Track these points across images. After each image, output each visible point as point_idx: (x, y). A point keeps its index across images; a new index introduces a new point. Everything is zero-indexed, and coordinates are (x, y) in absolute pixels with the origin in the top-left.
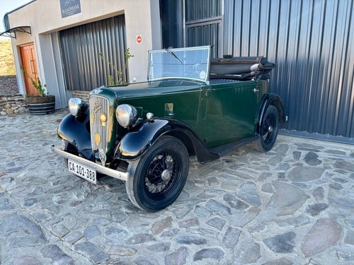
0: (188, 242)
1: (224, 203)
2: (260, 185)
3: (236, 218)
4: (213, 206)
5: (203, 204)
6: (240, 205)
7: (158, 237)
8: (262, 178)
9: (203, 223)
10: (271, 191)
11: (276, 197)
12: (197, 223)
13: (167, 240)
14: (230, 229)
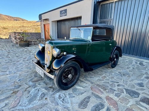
0: (114, 82)
1: (119, 74)
2: (128, 70)
3: (124, 78)
4: (116, 74)
5: (113, 74)
6: (124, 75)
7: (104, 80)
8: (128, 68)
9: (115, 78)
10: (132, 72)
11: (134, 73)
12: (114, 78)
13: (107, 81)
14: (124, 80)
